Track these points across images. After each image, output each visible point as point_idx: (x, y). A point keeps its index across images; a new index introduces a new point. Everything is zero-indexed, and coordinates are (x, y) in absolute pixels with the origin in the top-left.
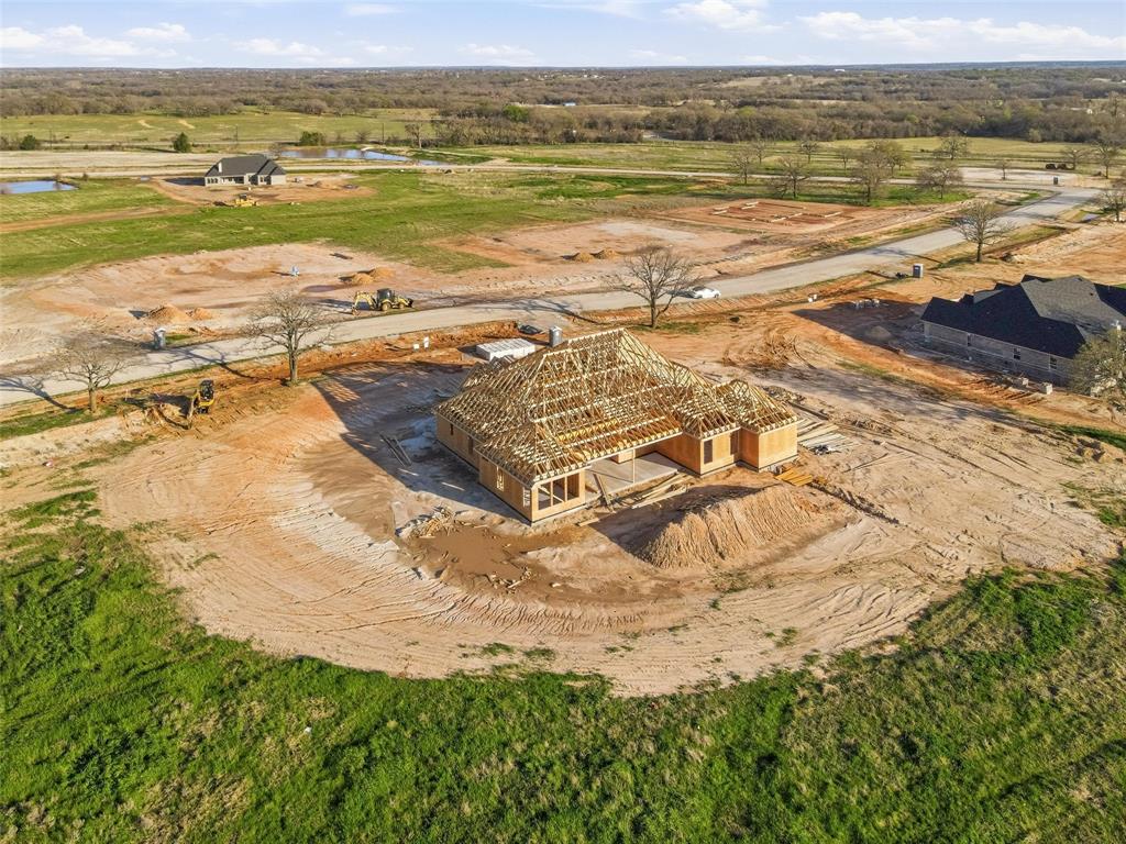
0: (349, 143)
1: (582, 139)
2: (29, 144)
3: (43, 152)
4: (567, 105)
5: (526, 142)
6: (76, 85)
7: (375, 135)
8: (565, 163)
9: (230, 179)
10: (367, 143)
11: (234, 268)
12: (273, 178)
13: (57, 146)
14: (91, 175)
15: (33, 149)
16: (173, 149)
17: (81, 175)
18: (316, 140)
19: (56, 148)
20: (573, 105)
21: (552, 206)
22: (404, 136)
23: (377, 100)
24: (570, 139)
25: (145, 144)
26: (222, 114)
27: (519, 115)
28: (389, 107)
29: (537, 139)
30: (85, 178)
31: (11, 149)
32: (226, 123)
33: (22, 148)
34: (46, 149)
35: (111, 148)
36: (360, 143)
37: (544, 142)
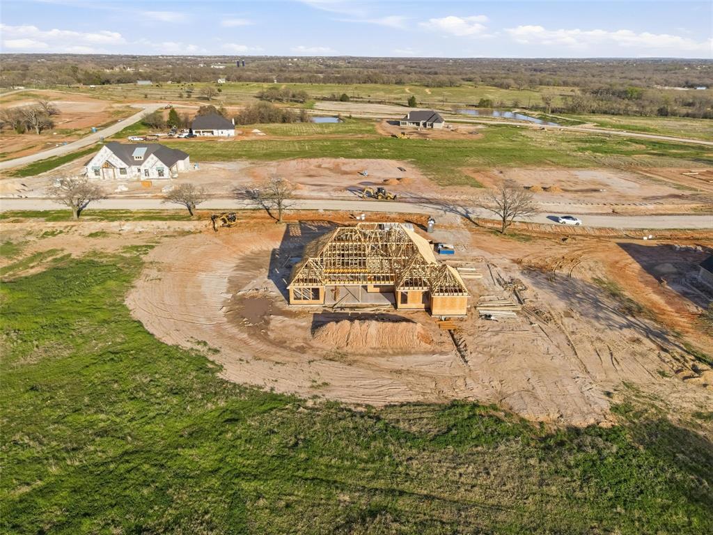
0: (508, 107)
1: (674, 114)
2: (344, 99)
3: (349, 103)
4: (699, 88)
5: (626, 113)
6: (401, 68)
7: (525, 103)
8: (633, 130)
9: (414, 123)
10: (518, 108)
11: (344, 168)
12: (434, 124)
13: (358, 100)
14: (353, 116)
15: (345, 101)
16: (407, 105)
17: (348, 115)
18: (488, 105)
19: (356, 101)
20: (704, 88)
21: (574, 156)
22: (542, 104)
23: (551, 80)
24: (663, 113)
25: (398, 101)
26: (451, 86)
27: (635, 95)
28: (558, 86)
29: (636, 112)
30: (350, 117)
31: (336, 100)
32: (449, 91)
33: (341, 101)
34: (352, 101)
35: (380, 103)
36: (515, 107)
37: (641, 114)
